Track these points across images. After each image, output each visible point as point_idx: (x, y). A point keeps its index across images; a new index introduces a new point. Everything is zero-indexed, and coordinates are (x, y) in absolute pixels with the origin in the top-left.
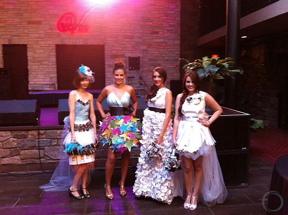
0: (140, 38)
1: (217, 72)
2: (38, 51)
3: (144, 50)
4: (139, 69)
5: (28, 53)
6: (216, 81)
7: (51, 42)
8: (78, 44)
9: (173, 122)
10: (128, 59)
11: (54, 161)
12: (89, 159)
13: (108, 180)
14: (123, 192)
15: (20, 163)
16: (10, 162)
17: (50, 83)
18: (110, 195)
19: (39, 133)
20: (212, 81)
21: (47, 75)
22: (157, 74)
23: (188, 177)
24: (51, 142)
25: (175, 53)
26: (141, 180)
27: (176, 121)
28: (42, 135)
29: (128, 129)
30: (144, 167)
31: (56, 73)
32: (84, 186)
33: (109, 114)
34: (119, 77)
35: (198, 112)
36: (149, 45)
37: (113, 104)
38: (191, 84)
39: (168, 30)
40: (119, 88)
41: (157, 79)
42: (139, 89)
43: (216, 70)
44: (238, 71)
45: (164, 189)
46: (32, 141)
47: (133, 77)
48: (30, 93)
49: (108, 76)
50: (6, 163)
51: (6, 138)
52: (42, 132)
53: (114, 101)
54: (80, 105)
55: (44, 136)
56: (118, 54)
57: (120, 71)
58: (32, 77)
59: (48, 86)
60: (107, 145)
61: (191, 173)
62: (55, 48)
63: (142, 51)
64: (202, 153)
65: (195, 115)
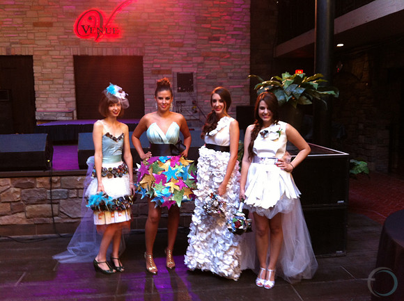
0: (193, 46)
1: (302, 94)
2: (48, 65)
3: (199, 64)
4: (192, 89)
5: (34, 67)
6: (301, 107)
7: (66, 52)
8: (104, 54)
9: (240, 164)
10: (176, 76)
11: (73, 221)
12: (122, 217)
13: (149, 246)
14: (170, 263)
15: (25, 222)
16: (11, 222)
17: (67, 110)
18: (152, 268)
19: (51, 181)
20: (295, 107)
21: (62, 99)
22: (217, 96)
23: (262, 242)
24: (68, 193)
25: (242, 67)
26: (195, 247)
27: (245, 163)
28: (56, 183)
29: (177, 175)
30: (200, 229)
31: (74, 95)
32: (116, 256)
33: (149, 154)
34: (164, 101)
35: (276, 151)
36: (206, 57)
37: (156, 139)
38: (266, 111)
39: (233, 35)
40: (164, 117)
41: (218, 104)
42: (192, 118)
43: (301, 92)
44: (332, 92)
45: (229, 259)
46: (41, 192)
47: (184, 102)
48: (38, 124)
49: (148, 100)
50: (6, 222)
51: (5, 188)
52: (55, 179)
53: (157, 136)
54: (109, 140)
55: (59, 185)
56: (162, 68)
57: (165, 93)
58: (41, 102)
59: (63, 115)
60: (147, 198)
61: (266, 237)
62: (72, 60)
63: (196, 65)
64: (280, 209)
65: (272, 155)
